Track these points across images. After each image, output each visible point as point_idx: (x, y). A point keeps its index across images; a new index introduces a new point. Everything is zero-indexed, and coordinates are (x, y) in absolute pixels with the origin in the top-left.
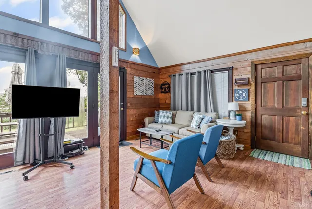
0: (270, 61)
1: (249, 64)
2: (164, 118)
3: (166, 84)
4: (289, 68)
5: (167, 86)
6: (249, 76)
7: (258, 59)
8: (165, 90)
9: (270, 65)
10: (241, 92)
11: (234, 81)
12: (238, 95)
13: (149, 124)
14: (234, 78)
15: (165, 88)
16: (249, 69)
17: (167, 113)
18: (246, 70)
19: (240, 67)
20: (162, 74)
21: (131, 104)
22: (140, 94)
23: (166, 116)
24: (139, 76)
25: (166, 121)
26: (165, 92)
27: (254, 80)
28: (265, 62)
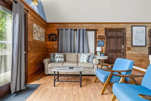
0: (112, 29)
1: (104, 29)
2: (60, 58)
3: (53, 35)
4: (118, 33)
5: (54, 36)
6: (104, 35)
7: (107, 27)
8: (53, 39)
9: (112, 31)
10: (101, 42)
11: (97, 36)
12: (99, 43)
13: (48, 64)
14: (98, 35)
15: (53, 37)
16: (104, 31)
17: (61, 54)
18: (103, 32)
19: (100, 30)
20: (50, 27)
21: (31, 48)
22: (37, 40)
23: (61, 56)
24: (37, 24)
25: (61, 60)
26: (53, 40)
27: (106, 37)
28: (111, 29)
